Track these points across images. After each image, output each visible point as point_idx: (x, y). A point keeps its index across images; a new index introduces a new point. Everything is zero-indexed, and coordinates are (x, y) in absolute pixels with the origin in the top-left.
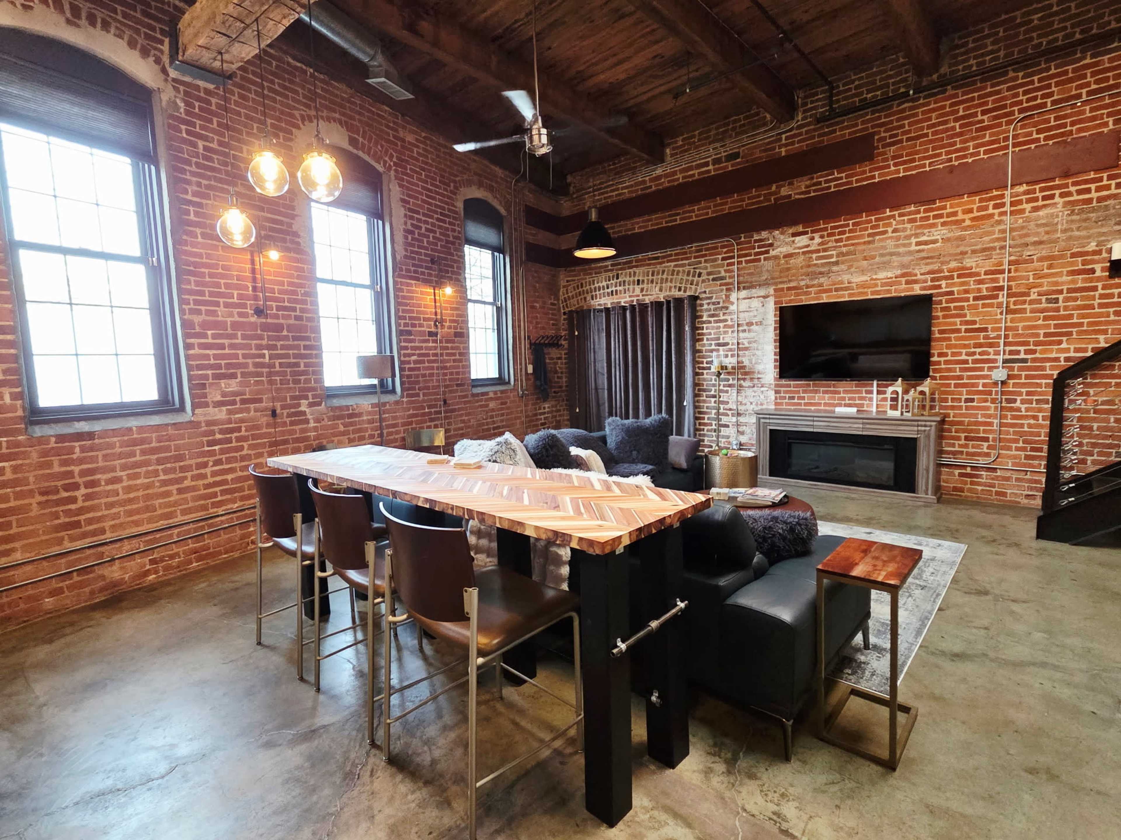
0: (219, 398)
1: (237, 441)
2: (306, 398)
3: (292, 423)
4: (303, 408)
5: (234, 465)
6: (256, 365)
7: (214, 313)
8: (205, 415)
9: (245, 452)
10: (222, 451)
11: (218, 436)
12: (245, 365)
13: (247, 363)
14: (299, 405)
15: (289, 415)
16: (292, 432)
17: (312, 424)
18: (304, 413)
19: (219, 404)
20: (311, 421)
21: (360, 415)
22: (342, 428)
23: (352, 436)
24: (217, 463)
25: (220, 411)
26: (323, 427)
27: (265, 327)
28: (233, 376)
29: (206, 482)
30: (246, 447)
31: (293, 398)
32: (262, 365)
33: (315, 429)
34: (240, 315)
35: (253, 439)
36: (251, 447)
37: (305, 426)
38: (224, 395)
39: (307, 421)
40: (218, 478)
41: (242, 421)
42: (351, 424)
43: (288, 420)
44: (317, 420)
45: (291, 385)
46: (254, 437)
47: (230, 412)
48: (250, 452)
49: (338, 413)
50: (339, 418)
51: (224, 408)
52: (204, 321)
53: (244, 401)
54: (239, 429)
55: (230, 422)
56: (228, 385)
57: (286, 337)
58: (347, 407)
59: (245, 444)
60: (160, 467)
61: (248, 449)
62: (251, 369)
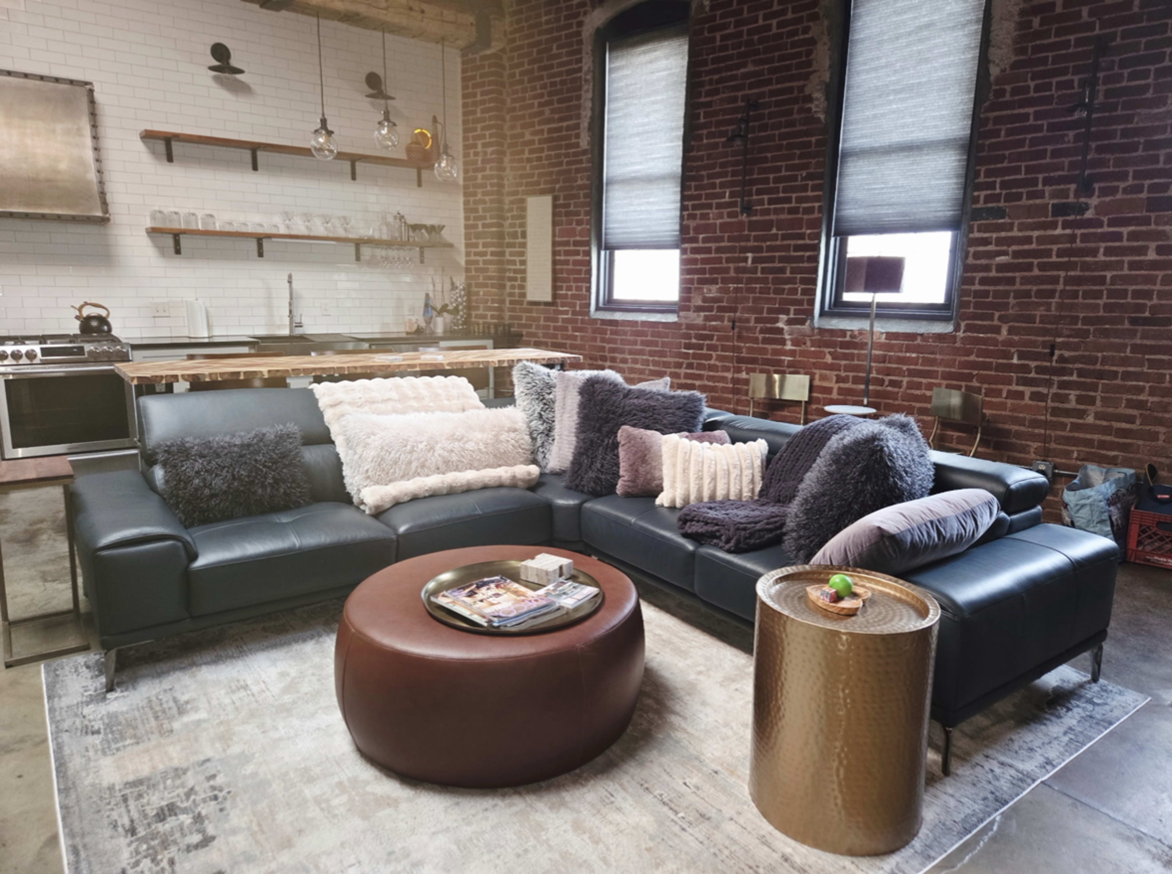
0: (700, 303)
1: (708, 349)
2: (787, 313)
3: (765, 341)
4: (780, 325)
5: (702, 372)
6: (738, 270)
7: (704, 216)
8: (686, 318)
9: (712, 362)
10: (695, 356)
11: (694, 341)
12: (727, 270)
13: (729, 268)
14: (777, 320)
15: (762, 331)
16: (764, 351)
17: (789, 347)
18: (780, 331)
19: (698, 309)
20: (789, 343)
21: (862, 346)
22: (829, 359)
23: (843, 374)
24: (690, 366)
25: (699, 316)
26: (803, 353)
27: (753, 226)
28: (714, 281)
29: (679, 381)
30: (714, 357)
31: (770, 311)
32: (744, 270)
33: (792, 353)
34: (730, 215)
35: (722, 351)
36: (720, 358)
37: (779, 347)
38: (705, 300)
39: (783, 342)
40: (689, 381)
41: (715, 329)
42: (845, 357)
43: (761, 336)
44: (795, 342)
45: (772, 296)
46: (724, 349)
47: (707, 318)
48: (717, 363)
49: (827, 338)
50: (827, 344)
51: (702, 314)
52: (698, 225)
53: (721, 309)
54: (711, 337)
55: (704, 328)
56: (710, 291)
57: (775, 237)
58: (843, 332)
59: (714, 354)
60: (651, 358)
61: (716, 359)
62: (732, 274)
